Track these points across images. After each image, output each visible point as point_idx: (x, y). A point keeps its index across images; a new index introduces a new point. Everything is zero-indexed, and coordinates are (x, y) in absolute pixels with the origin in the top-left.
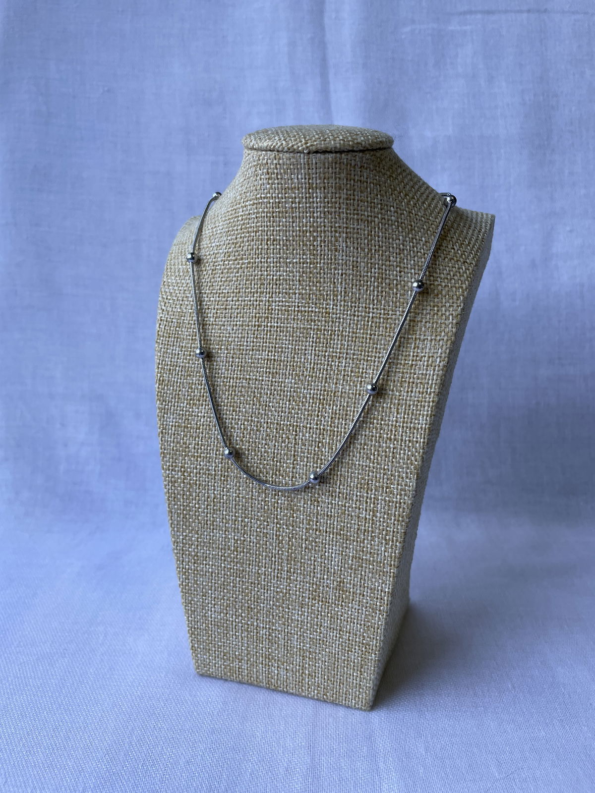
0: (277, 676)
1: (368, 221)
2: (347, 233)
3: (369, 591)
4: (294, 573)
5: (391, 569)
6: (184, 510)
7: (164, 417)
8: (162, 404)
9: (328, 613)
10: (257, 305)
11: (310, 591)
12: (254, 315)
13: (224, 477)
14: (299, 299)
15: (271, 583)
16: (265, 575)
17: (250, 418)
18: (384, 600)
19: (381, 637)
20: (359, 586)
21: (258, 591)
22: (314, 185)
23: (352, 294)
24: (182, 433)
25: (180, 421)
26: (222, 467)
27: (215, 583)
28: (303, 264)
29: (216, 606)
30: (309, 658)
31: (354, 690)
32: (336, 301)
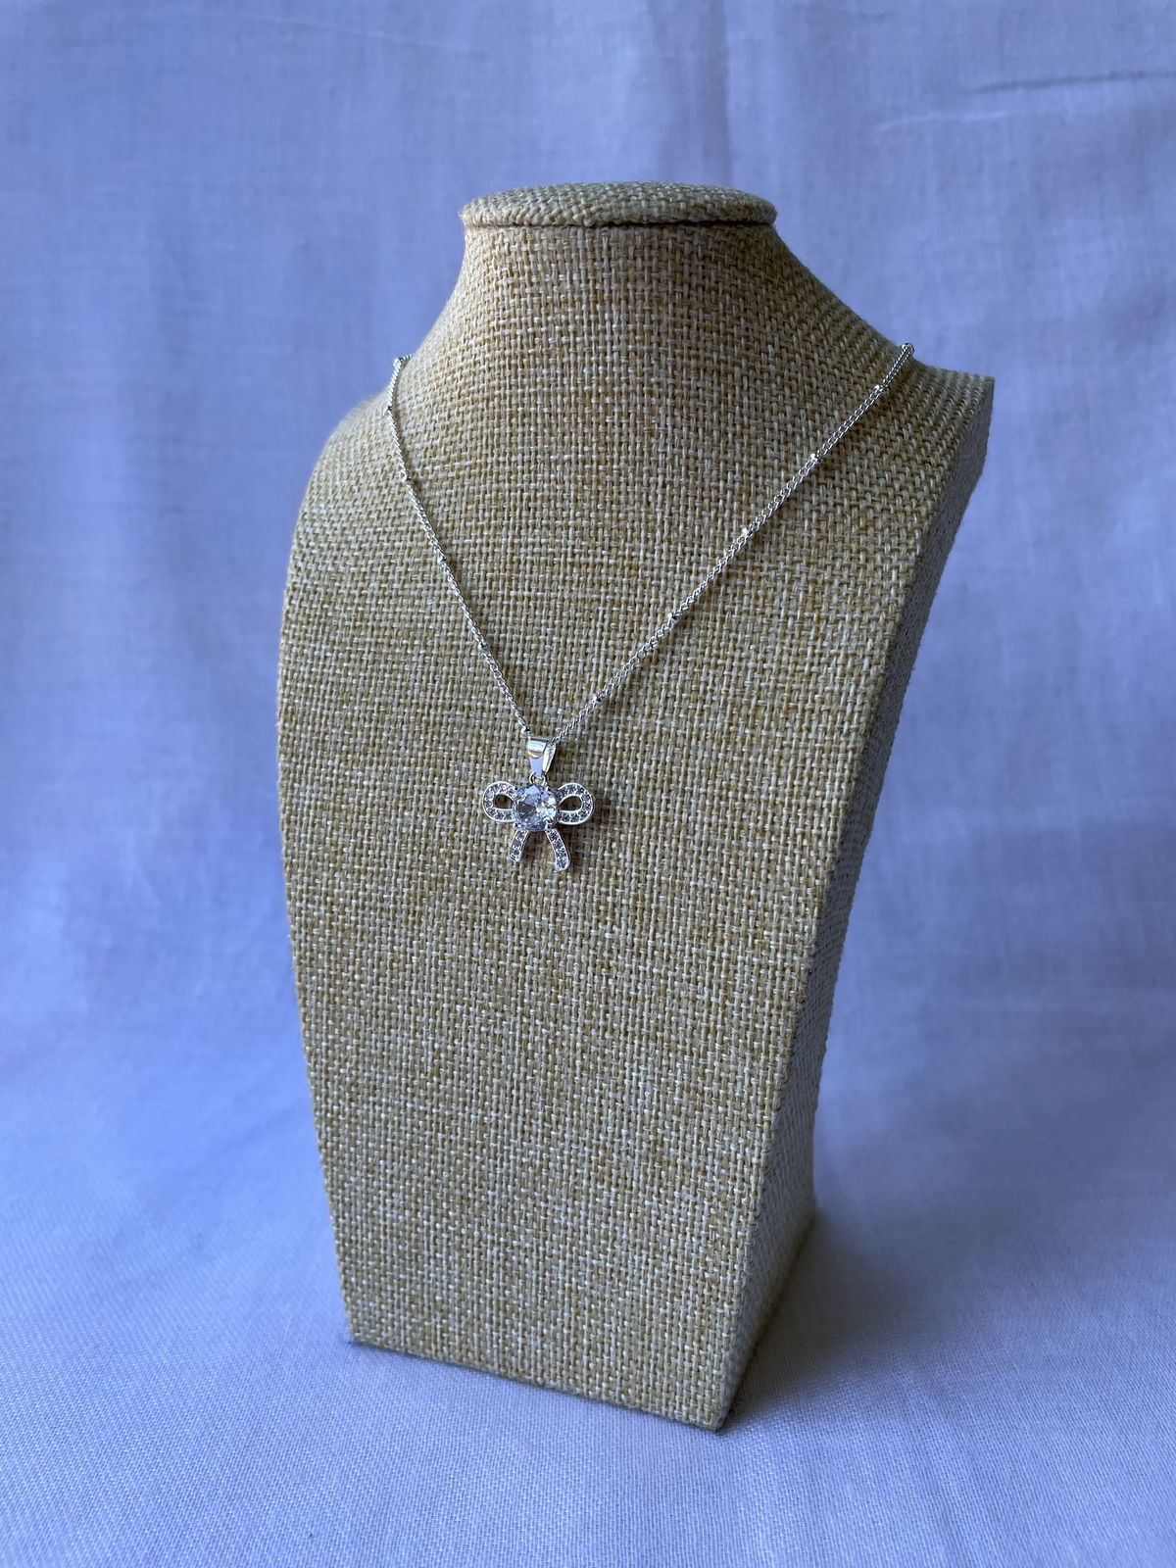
0: (523, 1349)
1: (719, 372)
2: (674, 397)
3: (716, 1163)
4: (557, 1123)
5: (763, 1114)
6: (330, 986)
7: (293, 788)
8: (290, 762)
9: (630, 1211)
10: (488, 554)
11: (591, 1162)
12: (482, 574)
13: (414, 915)
14: (574, 538)
15: (509, 1145)
16: (497, 1126)
17: (468, 791)
18: (749, 1183)
19: (742, 1265)
20: (694, 1153)
21: (482, 1163)
22: (606, 295)
23: (685, 525)
24: (329, 823)
25: (326, 797)
26: (409, 894)
27: (393, 1145)
28: (584, 463)
29: (394, 1195)
30: (590, 1310)
31: (686, 1382)
32: (651, 543)
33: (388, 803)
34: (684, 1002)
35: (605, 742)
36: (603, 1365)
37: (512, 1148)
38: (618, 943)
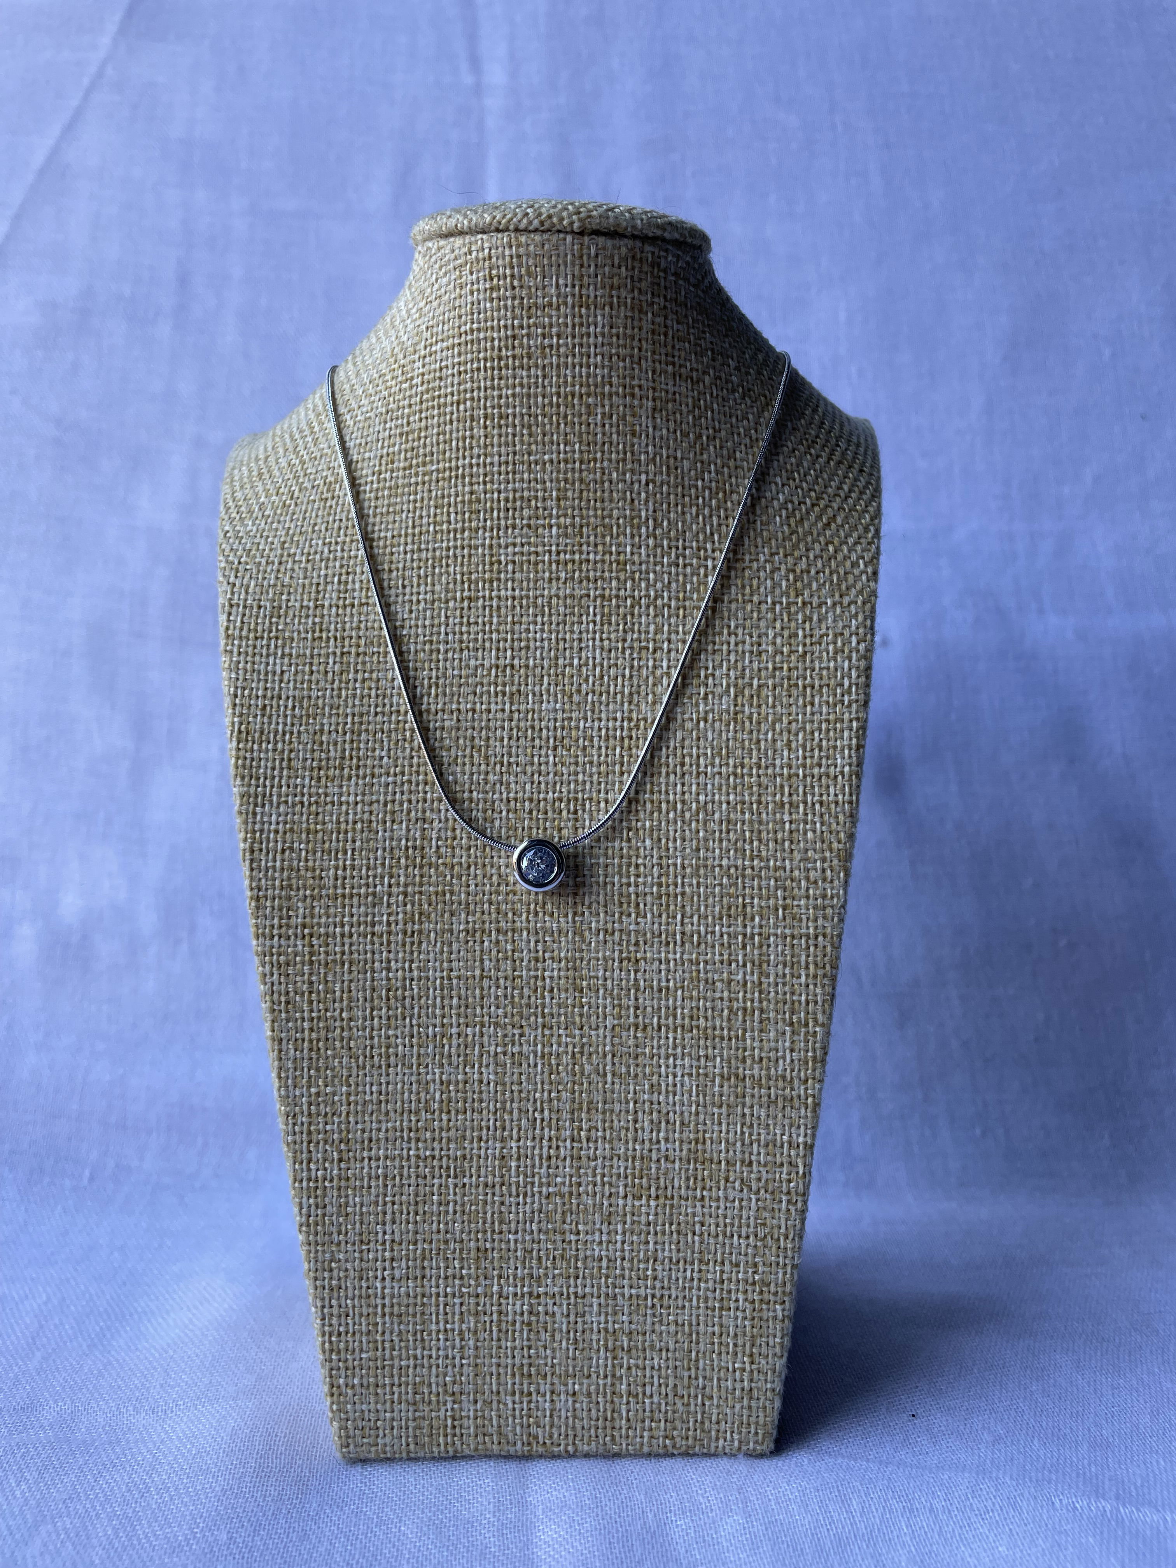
0: (551, 1416)
4: (588, 1140)
6: (311, 1030)
7: (254, 814)
9: (671, 1224)
10: (463, 557)
11: (627, 1177)
12: (458, 577)
13: (412, 936)
14: (558, 537)
15: (533, 1176)
16: (519, 1158)
20: (739, 1144)
21: (502, 1203)
22: (591, 300)
23: (669, 522)
24: (302, 847)
25: (296, 819)
26: (405, 913)
27: (394, 1204)
28: (566, 462)
29: (395, 1264)
30: (629, 1350)
31: (738, 1406)
33: (373, 818)
34: (718, 984)
35: (611, 733)
36: (644, 1411)
37: (536, 1179)
38: (645, 934)
